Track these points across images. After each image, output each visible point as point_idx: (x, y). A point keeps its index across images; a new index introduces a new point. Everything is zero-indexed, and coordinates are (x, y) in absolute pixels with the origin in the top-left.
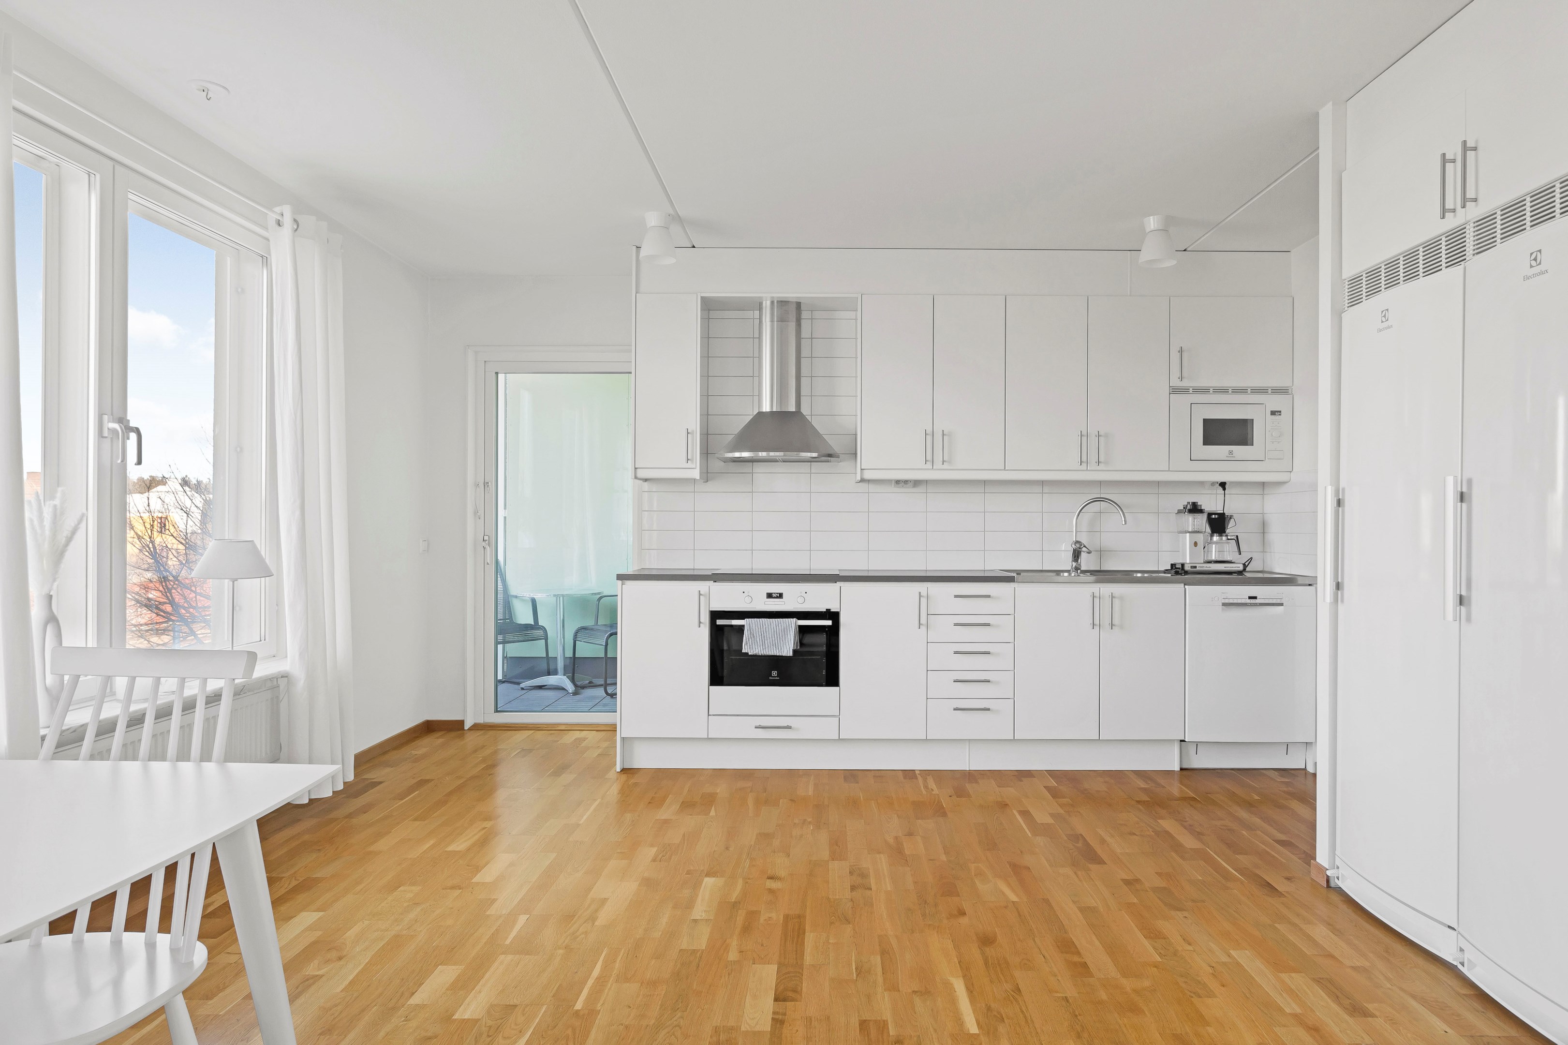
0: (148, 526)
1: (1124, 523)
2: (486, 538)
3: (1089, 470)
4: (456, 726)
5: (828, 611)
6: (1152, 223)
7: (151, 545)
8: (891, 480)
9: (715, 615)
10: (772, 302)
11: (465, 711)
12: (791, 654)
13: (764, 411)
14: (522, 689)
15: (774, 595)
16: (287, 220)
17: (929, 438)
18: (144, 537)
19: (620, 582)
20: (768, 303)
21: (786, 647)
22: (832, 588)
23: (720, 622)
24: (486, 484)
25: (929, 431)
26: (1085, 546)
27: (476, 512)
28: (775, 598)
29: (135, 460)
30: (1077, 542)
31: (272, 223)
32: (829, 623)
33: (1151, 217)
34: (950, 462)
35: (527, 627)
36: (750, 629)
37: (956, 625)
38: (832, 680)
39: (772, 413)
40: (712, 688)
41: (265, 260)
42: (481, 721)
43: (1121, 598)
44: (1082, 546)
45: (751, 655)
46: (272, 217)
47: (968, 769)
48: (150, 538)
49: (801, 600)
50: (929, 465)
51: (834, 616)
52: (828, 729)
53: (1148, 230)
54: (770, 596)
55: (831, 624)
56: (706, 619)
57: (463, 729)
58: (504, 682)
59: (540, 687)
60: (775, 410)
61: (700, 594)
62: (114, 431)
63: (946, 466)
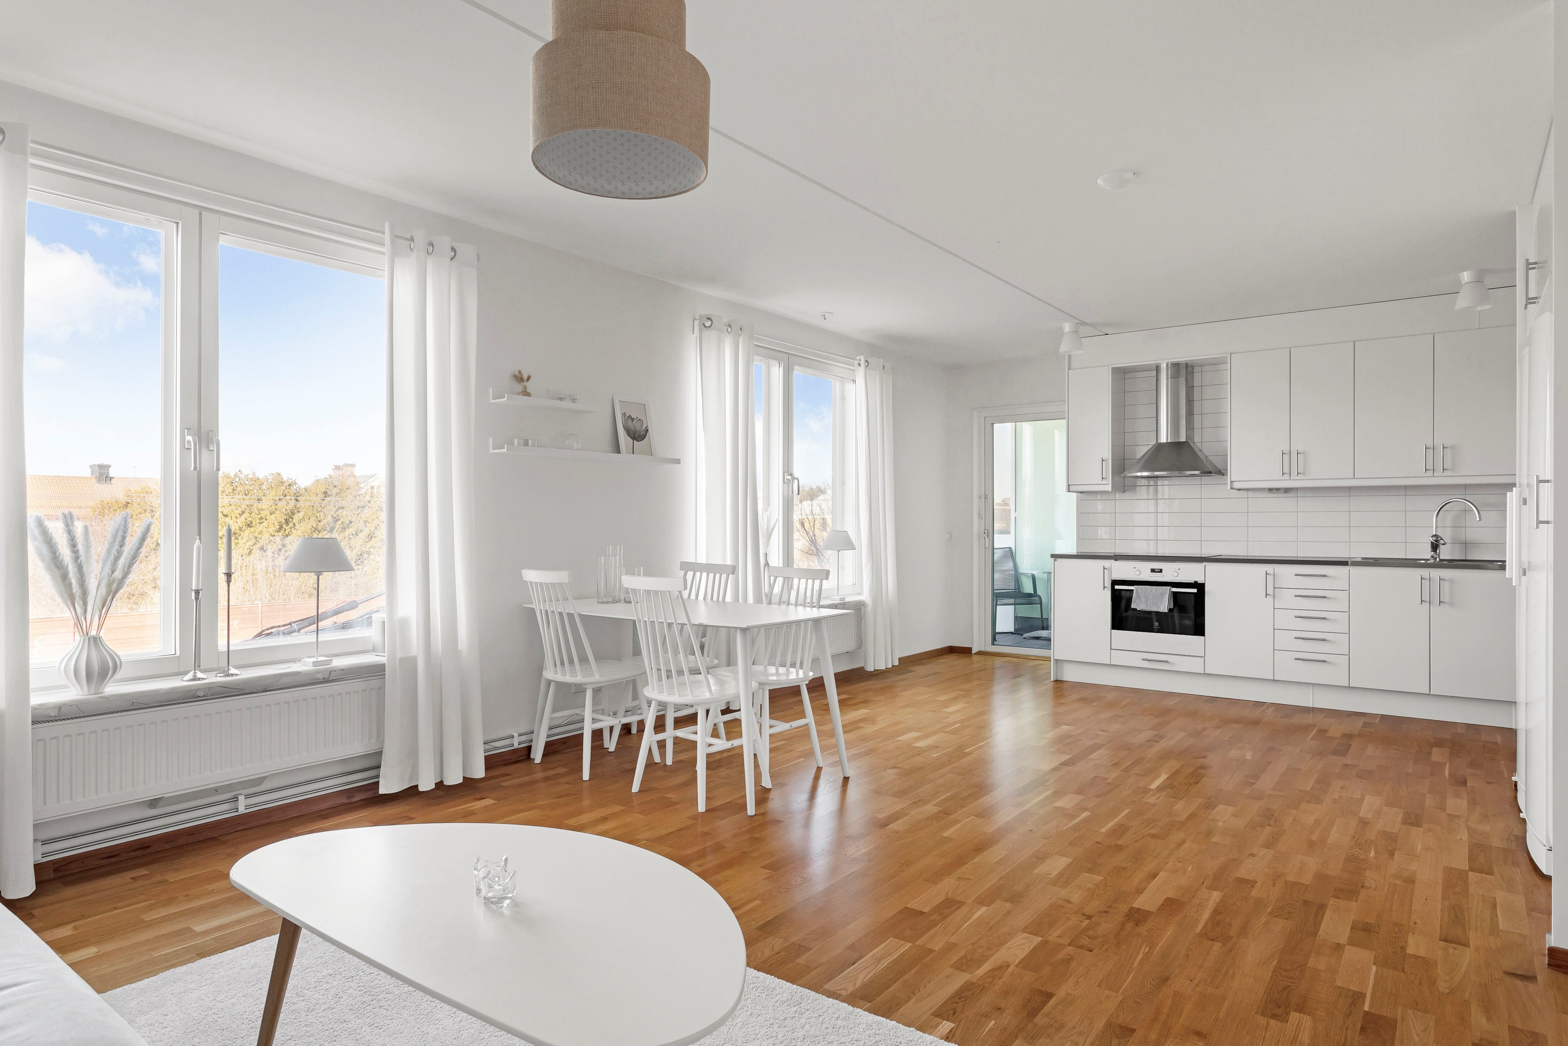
0: (812, 524)
1: (1478, 519)
2: (986, 531)
3: (1435, 477)
4: (966, 651)
5: (1196, 582)
6: (1466, 276)
7: (813, 538)
8: (1266, 489)
9: (1114, 583)
10: (1167, 365)
11: (972, 642)
12: (1166, 611)
13: (1162, 442)
14: (1025, 638)
15: (1156, 571)
16: (863, 363)
17: (1286, 457)
18: (810, 532)
19: (1053, 559)
20: (1165, 365)
21: (1164, 606)
22: (1200, 566)
23: (1117, 587)
24: (986, 497)
25: (1286, 450)
26: (1442, 539)
27: (979, 515)
28: (1157, 572)
29: (797, 493)
30: (1435, 536)
31: (856, 364)
32: (1195, 591)
33: (1465, 273)
34: (1304, 474)
35: (1030, 595)
36: (1137, 592)
37: (1296, 596)
38: (1199, 630)
39: (1167, 443)
40: (1112, 630)
41: (854, 381)
42: (983, 650)
43: (1451, 581)
44: (1439, 539)
45: (1139, 610)
46: (856, 362)
47: (1312, 706)
48: (813, 532)
49: (1175, 574)
50: (1286, 477)
51: (1201, 587)
52: (1195, 666)
53: (1463, 283)
54: (1153, 571)
55: (1196, 592)
56: (1108, 584)
57: (971, 653)
58: (1014, 634)
59: (1037, 638)
60: (1169, 441)
61: (1104, 568)
62: (788, 480)
63: (1300, 477)
